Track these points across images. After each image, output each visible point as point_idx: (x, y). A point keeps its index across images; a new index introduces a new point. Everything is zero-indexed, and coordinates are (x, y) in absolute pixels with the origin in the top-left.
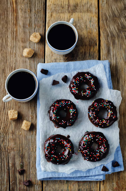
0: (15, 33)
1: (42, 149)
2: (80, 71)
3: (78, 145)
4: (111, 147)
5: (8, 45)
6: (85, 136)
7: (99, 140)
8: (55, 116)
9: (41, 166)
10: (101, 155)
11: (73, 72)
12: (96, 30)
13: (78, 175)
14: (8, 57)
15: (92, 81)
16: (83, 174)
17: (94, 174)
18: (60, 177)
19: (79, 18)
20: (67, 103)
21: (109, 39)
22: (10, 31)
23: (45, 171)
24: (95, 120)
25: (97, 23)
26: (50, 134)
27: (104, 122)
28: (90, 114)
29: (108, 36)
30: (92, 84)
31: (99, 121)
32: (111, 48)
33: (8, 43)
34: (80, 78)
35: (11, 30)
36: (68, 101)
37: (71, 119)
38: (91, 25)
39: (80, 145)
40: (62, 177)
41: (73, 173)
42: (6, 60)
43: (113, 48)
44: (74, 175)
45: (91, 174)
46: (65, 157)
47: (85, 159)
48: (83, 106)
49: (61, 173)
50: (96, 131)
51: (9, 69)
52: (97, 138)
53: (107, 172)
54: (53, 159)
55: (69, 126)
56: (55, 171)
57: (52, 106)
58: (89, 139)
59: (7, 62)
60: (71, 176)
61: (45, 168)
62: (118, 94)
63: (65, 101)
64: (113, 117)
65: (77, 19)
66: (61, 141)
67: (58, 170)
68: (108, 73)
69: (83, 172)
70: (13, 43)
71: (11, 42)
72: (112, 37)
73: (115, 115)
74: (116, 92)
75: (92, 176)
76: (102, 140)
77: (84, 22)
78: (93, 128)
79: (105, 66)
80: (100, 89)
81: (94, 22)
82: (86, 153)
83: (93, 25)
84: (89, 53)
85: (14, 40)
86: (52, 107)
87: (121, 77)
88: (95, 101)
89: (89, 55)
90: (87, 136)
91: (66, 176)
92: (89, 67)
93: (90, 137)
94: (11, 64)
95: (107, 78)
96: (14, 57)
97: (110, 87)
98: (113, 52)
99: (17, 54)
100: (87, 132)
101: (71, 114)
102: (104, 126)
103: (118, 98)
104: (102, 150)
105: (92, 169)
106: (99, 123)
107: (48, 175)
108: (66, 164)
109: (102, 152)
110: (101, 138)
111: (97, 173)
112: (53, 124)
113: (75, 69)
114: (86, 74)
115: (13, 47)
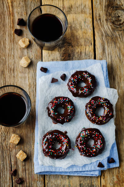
0: (12, 36)
1: (40, 144)
2: (78, 70)
3: (74, 140)
4: (107, 143)
5: (6, 47)
6: (81, 132)
7: (95, 136)
8: (54, 112)
9: (39, 160)
10: (97, 151)
11: (71, 71)
12: (91, 30)
13: (75, 170)
14: (7, 59)
15: (90, 80)
16: (79, 170)
17: (90, 169)
18: (57, 171)
19: (74, 19)
20: (65, 100)
21: (103, 39)
22: (7, 33)
23: (42, 165)
24: (92, 116)
25: (91, 23)
26: (48, 129)
27: (101, 119)
28: (87, 111)
29: (102, 35)
30: (90, 82)
31: (96, 118)
32: (106, 47)
33: (6, 46)
34: (78, 76)
35: (9, 33)
36: (66, 98)
37: (69, 115)
38: (86, 26)
39: (77, 141)
40: (59, 171)
41: (69, 168)
42: (5, 62)
43: (108, 47)
44: (71, 170)
45: (87, 169)
46: (63, 152)
47: (81, 155)
48: (81, 103)
49: (57, 168)
50: (92, 128)
51: (8, 70)
52: (94, 134)
53: (103, 168)
54: (50, 154)
55: (67, 122)
56: (52, 165)
57: (51, 102)
58: (86, 135)
59: (6, 63)
60: (68, 171)
61: (42, 162)
62: (115, 92)
63: (64, 98)
64: (109, 114)
65: (72, 21)
66: (59, 136)
67: (55, 164)
68: (105, 72)
69: (79, 167)
70: (11, 45)
71: (9, 44)
72: (106, 36)
73: (111, 113)
74: (113, 91)
75: (87, 171)
76: (98, 136)
77: (79, 23)
78: (90, 125)
79: (102, 66)
80: (97, 87)
81: (89, 22)
82: (83, 149)
83: (87, 26)
84: (85, 52)
85: (12, 42)
86: (51, 104)
87: (117, 74)
88: (92, 99)
89: (85, 54)
90: (84, 132)
91: (63, 171)
92: (87, 66)
93: (86, 133)
94: (10, 65)
95: (104, 77)
96: (12, 59)
97: (107, 86)
98: (108, 50)
99: (15, 56)
100: (84, 128)
101: (69, 111)
102: (101, 123)
103: (114, 96)
104: (98, 146)
105: (88, 164)
106: (95, 120)
107: (45, 169)
108: (63, 158)
109: (98, 148)
110: (97, 134)
111: (93, 169)
112: (51, 120)
113: (73, 68)
114: (84, 73)
115: (11, 49)
